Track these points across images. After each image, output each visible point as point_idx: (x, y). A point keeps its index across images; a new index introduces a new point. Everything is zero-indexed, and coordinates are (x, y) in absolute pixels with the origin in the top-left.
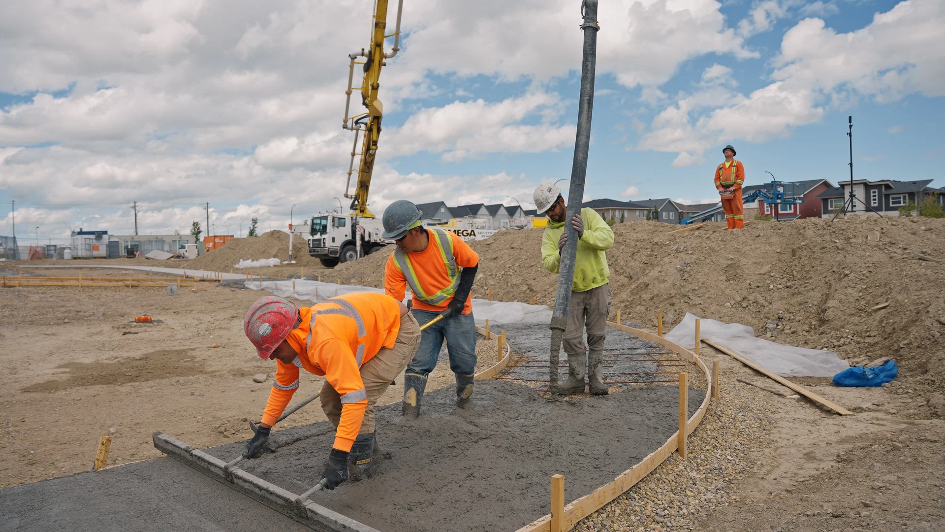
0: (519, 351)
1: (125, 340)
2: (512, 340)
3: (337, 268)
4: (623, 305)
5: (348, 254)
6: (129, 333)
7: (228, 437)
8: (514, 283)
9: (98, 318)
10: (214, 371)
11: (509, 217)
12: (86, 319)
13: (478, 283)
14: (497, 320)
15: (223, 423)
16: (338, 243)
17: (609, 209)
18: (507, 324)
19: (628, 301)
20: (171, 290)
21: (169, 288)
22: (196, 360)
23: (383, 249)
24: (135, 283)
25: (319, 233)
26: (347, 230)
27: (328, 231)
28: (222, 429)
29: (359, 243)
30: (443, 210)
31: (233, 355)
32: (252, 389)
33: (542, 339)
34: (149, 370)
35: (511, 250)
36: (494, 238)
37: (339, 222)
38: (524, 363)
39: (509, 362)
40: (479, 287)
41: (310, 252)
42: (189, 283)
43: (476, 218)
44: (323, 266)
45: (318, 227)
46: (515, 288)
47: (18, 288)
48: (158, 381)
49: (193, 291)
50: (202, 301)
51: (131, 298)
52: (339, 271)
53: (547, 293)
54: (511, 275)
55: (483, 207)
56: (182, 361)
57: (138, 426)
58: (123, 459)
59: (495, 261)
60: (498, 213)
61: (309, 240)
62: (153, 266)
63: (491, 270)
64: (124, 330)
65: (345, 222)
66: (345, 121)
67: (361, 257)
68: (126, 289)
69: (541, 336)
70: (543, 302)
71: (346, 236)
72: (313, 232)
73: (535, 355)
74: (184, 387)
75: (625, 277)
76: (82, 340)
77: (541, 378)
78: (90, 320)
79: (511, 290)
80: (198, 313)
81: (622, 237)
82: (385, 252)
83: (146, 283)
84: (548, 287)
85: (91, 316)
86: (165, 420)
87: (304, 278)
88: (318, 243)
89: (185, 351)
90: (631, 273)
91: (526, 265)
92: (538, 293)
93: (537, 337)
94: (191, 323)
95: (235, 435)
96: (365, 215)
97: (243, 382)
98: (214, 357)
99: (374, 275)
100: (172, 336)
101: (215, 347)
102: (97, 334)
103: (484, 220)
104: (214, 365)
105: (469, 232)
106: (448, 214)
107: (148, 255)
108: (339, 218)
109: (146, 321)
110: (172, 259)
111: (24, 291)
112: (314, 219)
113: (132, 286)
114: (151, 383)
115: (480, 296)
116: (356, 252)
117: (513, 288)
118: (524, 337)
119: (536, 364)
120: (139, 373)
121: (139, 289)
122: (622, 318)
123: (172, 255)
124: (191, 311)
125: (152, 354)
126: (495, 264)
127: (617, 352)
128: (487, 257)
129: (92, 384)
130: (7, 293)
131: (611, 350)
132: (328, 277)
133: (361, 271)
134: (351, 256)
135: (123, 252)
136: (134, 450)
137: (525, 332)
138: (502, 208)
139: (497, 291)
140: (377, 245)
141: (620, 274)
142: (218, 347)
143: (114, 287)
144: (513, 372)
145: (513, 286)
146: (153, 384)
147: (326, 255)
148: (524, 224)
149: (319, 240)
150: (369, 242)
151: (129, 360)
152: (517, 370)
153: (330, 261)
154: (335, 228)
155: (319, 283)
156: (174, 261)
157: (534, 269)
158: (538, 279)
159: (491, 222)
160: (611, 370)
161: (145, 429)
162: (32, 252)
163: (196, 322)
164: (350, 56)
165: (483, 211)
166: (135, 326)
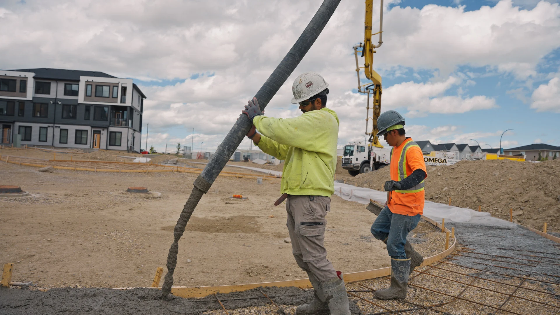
0: (463, 243)
1: (225, 207)
2: (460, 235)
3: (357, 176)
4: (549, 219)
5: (365, 169)
6: (229, 203)
7: (252, 277)
8: (468, 195)
9: (216, 193)
10: (264, 232)
11: (471, 152)
12: (210, 193)
13: (443, 193)
14: (451, 219)
15: (253, 266)
16: (360, 162)
17: (544, 151)
18: (459, 223)
19: (554, 217)
20: (259, 181)
21: (258, 180)
22: (258, 224)
23: (386, 167)
24: (240, 176)
25: (349, 155)
26: (365, 154)
27: (354, 154)
28: (250, 271)
29: (372, 162)
30: (428, 146)
31: (279, 223)
32: (280, 247)
33: (482, 237)
34: (229, 227)
35: (468, 173)
36: (457, 164)
37: (361, 149)
38: (465, 253)
39: (454, 251)
40: (443, 196)
41: (343, 166)
42: (270, 178)
43: (449, 151)
44: (350, 175)
45: (348, 151)
46: (468, 199)
47: (183, 173)
48: (229, 234)
49: (271, 183)
50: (274, 189)
51: (237, 184)
52: (358, 178)
53: (491, 204)
54: (466, 190)
55: (455, 145)
56: (250, 223)
57: (204, 260)
58: (185, 280)
59: (456, 180)
60: (465, 150)
61: (343, 159)
62: (256, 167)
63: (453, 186)
64: (226, 201)
65: (364, 149)
66: (359, 88)
67: (373, 170)
68: (235, 179)
69: (482, 234)
70: (487, 210)
71: (365, 157)
72: (345, 154)
73: (475, 248)
74: (242, 239)
75: (553, 198)
76: (204, 204)
77: (475, 267)
78: (212, 194)
79: (466, 200)
80: (270, 196)
81: (552, 170)
82: (387, 169)
83: (246, 176)
84: (492, 200)
85: (213, 191)
86: (221, 259)
87: (336, 181)
88: (348, 161)
89: (254, 217)
90: (559, 196)
91: (478, 184)
92: (484, 203)
93: (478, 235)
94: (265, 201)
95: (257, 276)
96: (377, 146)
97: (278, 241)
98: (269, 223)
99: (379, 182)
100: (251, 208)
101: (271, 217)
102: (213, 202)
103: (453, 153)
104: (266, 228)
105: (443, 160)
106: (432, 148)
107: (253, 161)
108: (361, 147)
109: (239, 197)
110: (266, 164)
111: (186, 175)
112: (346, 146)
113: (239, 177)
114: (225, 235)
115: (444, 202)
116: (370, 168)
117: (467, 198)
118: (468, 234)
119: (474, 255)
120: (223, 227)
121: (242, 179)
122: (548, 228)
123: (266, 162)
124: (267, 194)
125: (236, 217)
126: (456, 182)
127: (542, 255)
128: (451, 177)
129: (196, 230)
130: (178, 175)
131: (537, 252)
132: (351, 182)
133: (371, 179)
134: (367, 170)
135: (242, 159)
136: (194, 276)
137: (471, 230)
138: (467, 147)
139: (456, 199)
140: (383, 164)
141: (549, 196)
142: (273, 217)
143: (230, 177)
144: (454, 259)
145: (467, 197)
146: (226, 235)
147: (352, 168)
148: (480, 157)
149: (348, 159)
150: (378, 162)
151: (222, 219)
152: (458, 258)
153: (354, 172)
154: (359, 152)
155: (344, 184)
156: (267, 165)
157: (483, 187)
158: (485, 194)
159: (458, 155)
160: (534, 270)
161: (207, 263)
162: (199, 155)
163: (267, 201)
164: (353, 47)
165: (454, 148)
166: (232, 200)
